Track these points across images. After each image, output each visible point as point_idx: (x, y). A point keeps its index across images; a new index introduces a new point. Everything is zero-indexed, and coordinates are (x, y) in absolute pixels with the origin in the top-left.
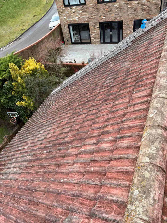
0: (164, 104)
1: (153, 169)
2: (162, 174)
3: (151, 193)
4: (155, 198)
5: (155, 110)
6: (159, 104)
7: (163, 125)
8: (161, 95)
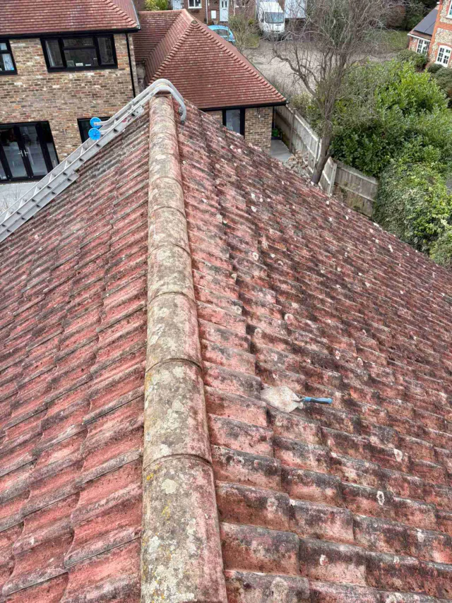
0: (176, 306)
1: (181, 466)
2: (203, 470)
3: (188, 528)
4: (200, 535)
5: (160, 325)
6: (165, 310)
7: (182, 356)
8: (165, 289)
